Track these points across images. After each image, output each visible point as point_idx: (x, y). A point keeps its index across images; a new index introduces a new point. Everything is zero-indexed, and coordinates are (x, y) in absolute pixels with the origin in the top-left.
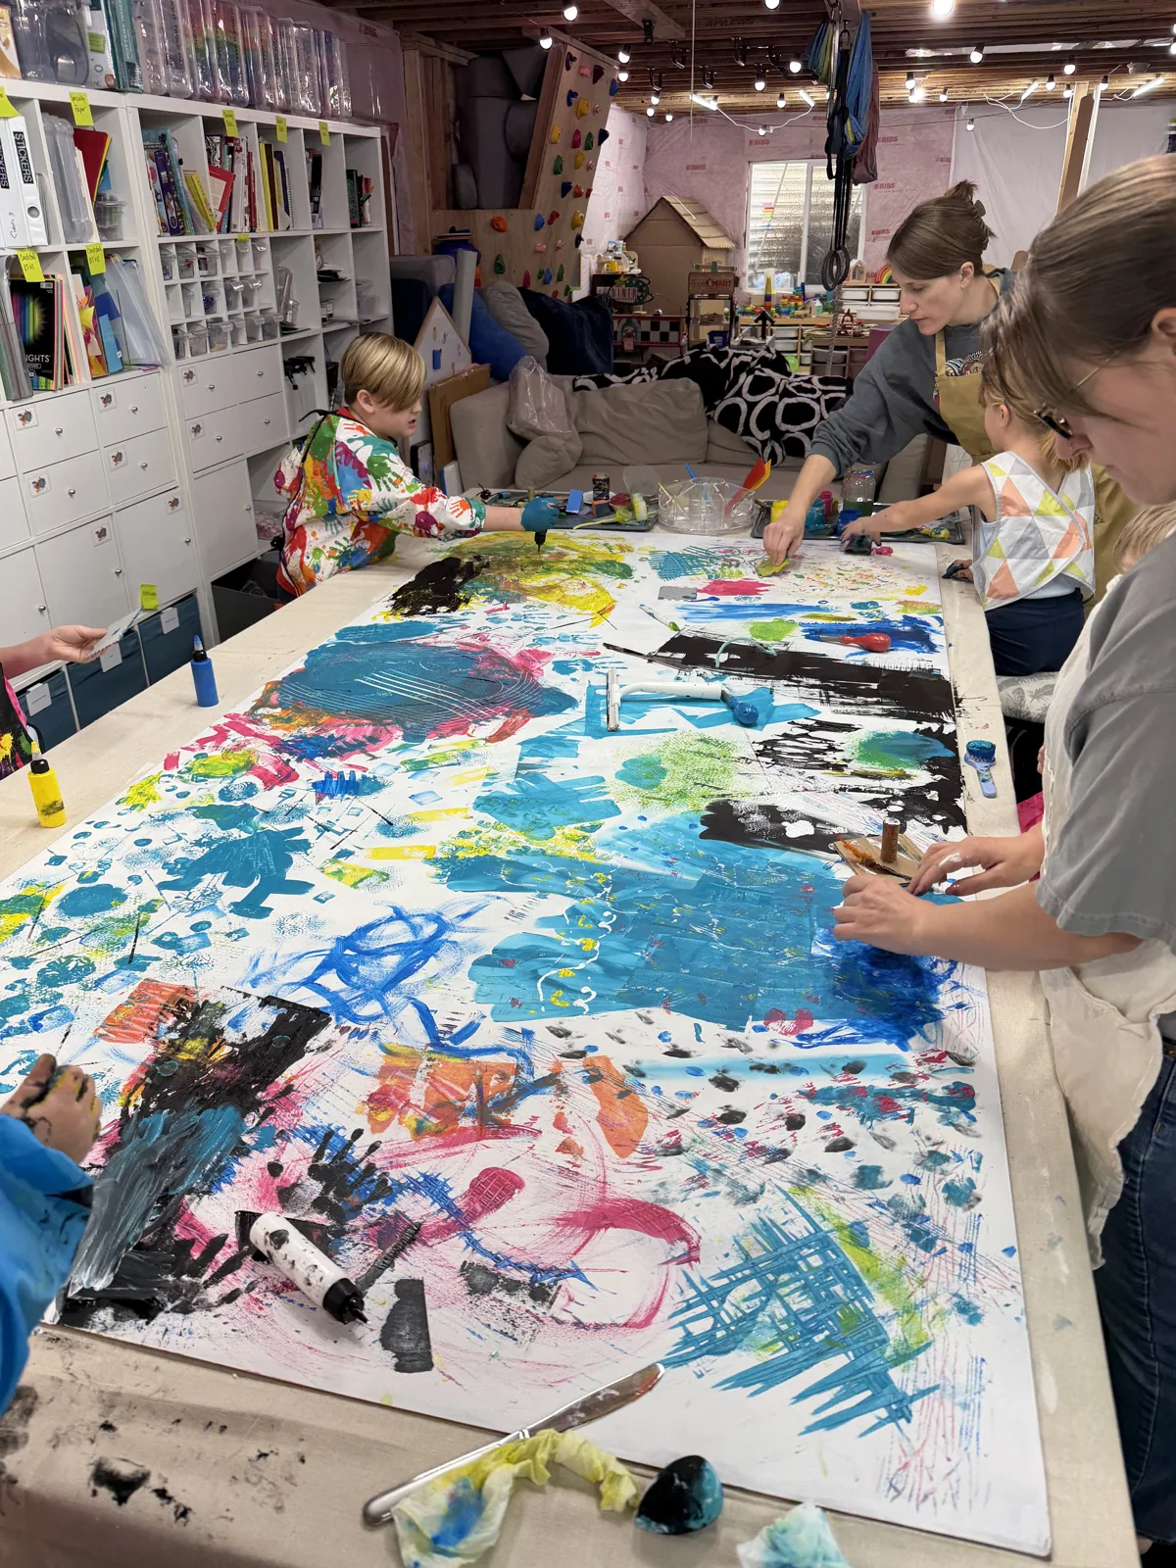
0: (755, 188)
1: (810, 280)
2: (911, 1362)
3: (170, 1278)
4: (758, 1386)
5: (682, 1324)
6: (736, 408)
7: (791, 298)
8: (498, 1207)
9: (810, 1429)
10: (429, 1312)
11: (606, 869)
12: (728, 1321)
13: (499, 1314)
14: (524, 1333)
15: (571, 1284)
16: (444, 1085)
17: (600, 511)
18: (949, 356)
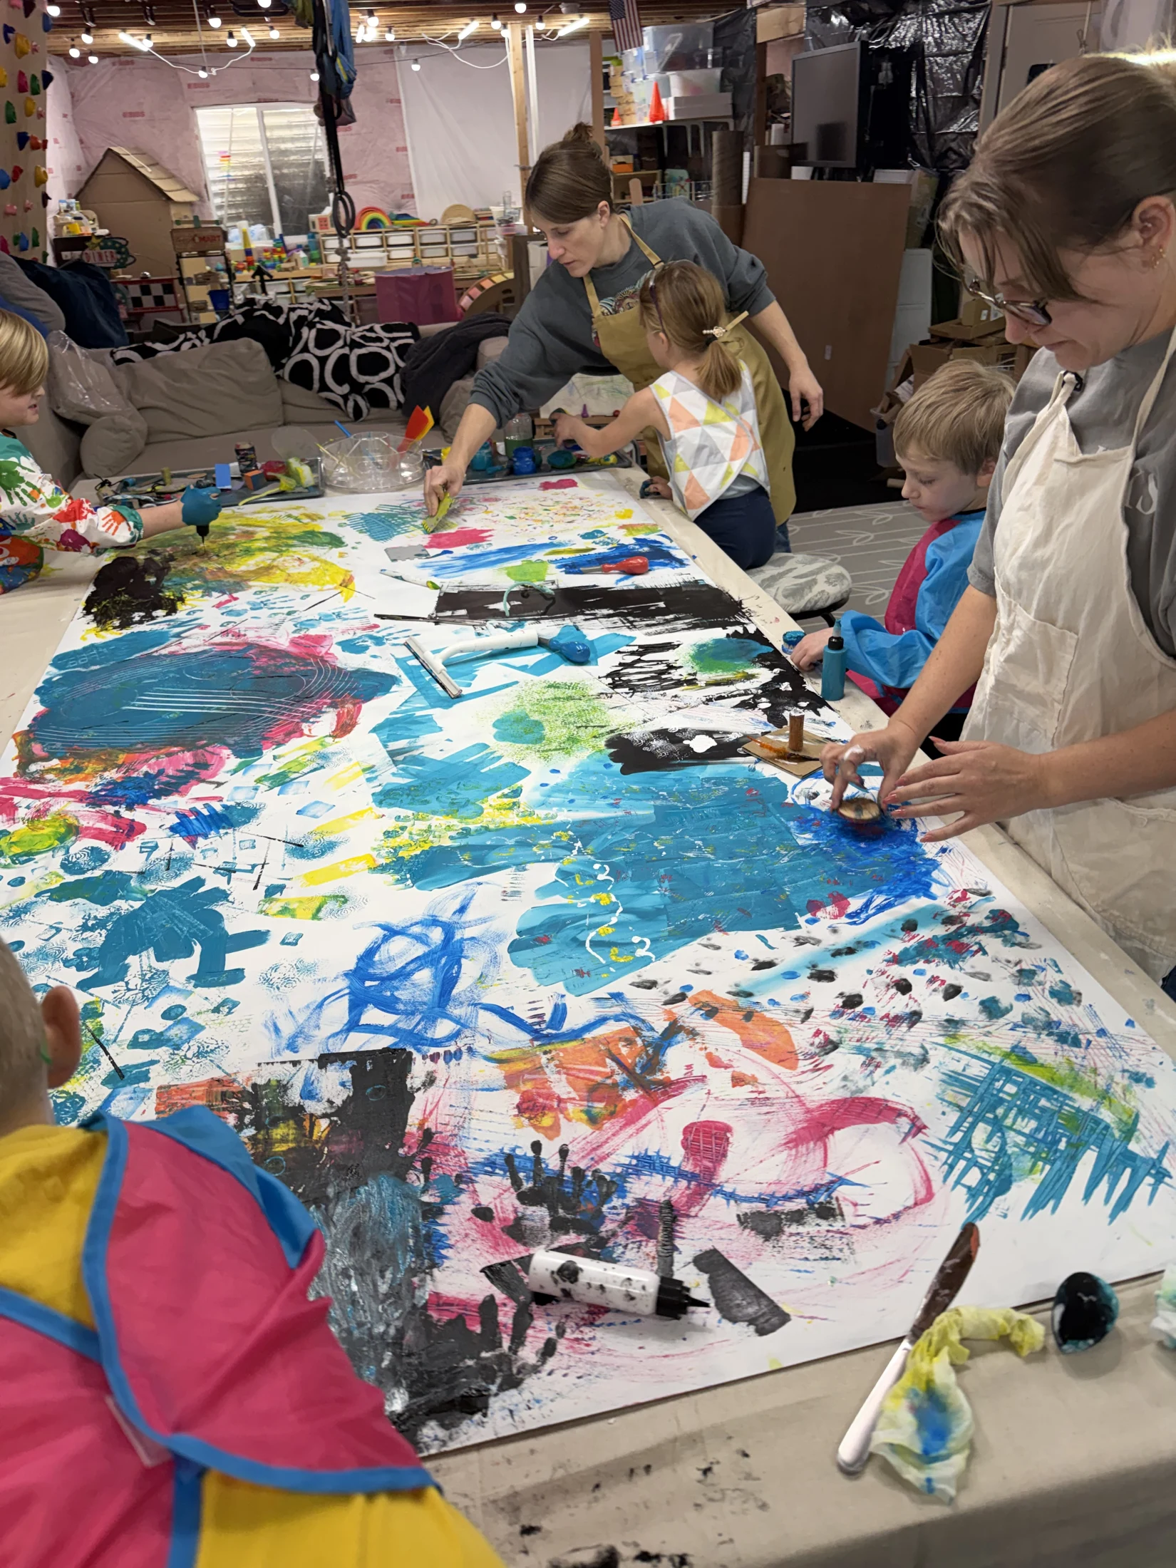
0: (205, 136)
1: (287, 231)
2: (1137, 1133)
3: (470, 1363)
4: (1051, 1203)
5: (958, 1182)
6: (306, 364)
7: (274, 251)
8: (724, 1155)
9: (1113, 1216)
10: (745, 1273)
11: (562, 826)
12: (989, 1164)
13: (806, 1244)
14: (841, 1250)
15: (841, 1191)
16: (580, 1070)
17: (257, 484)
18: (601, 296)
